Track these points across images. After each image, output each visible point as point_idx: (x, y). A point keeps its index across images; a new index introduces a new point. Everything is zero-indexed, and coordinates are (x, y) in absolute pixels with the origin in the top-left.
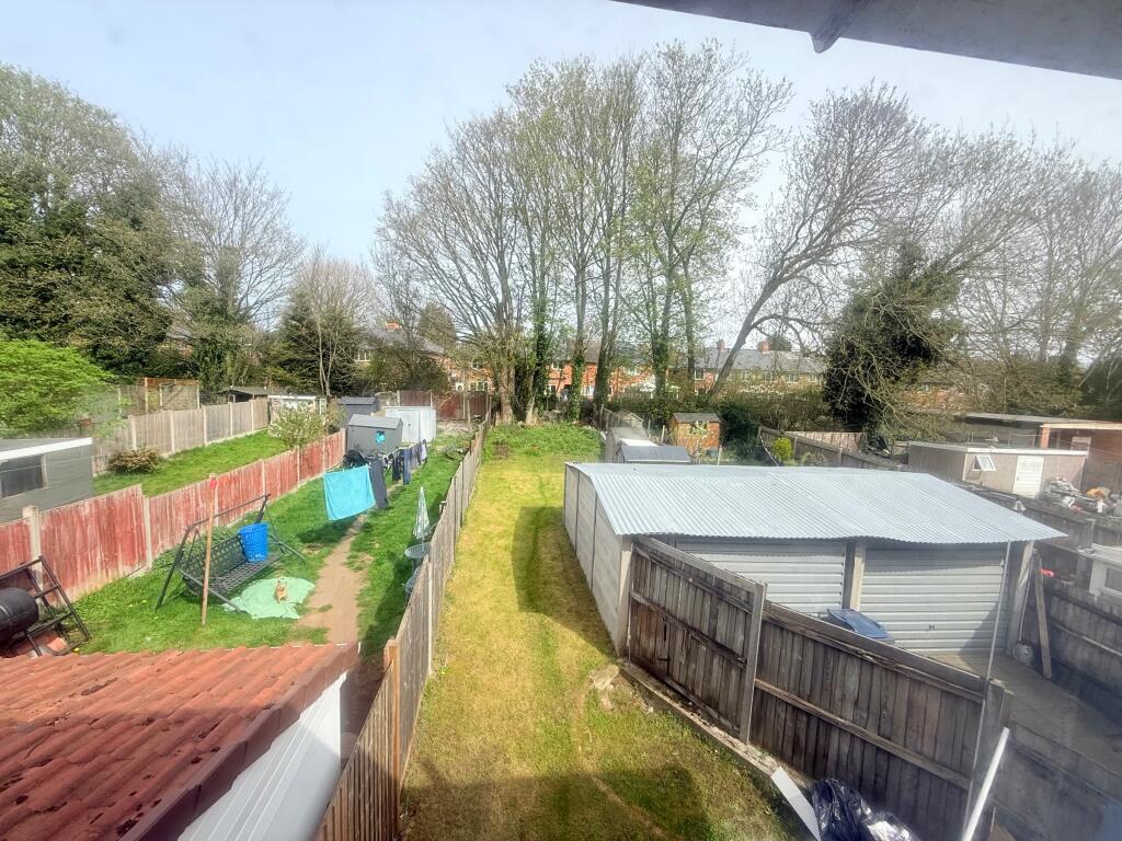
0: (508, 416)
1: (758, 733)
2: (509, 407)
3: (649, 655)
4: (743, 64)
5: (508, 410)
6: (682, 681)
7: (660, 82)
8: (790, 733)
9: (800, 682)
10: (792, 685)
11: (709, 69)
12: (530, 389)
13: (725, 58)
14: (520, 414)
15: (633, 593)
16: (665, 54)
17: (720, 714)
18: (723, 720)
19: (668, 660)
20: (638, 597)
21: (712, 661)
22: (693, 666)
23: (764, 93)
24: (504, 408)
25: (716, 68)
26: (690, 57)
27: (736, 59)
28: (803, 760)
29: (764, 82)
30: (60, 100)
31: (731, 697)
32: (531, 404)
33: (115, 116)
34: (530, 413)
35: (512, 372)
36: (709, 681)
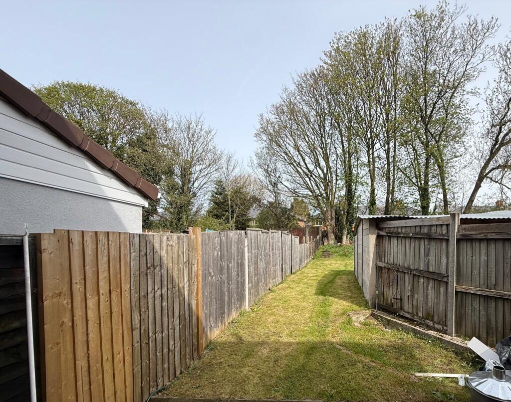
0: (332, 240)
1: (461, 326)
2: (332, 234)
3: (389, 302)
4: (463, 12)
5: (332, 236)
6: (410, 311)
7: (412, 32)
8: (483, 320)
9: (487, 277)
10: (482, 282)
11: (442, 20)
12: (345, 223)
13: (451, 11)
14: (339, 239)
15: (378, 262)
16: (414, 16)
17: (434, 323)
18: (436, 326)
19: (401, 299)
20: (381, 264)
21: (427, 287)
22: (416, 296)
23: (480, 28)
24: (329, 235)
25: (446, 18)
26: (429, 15)
27: (458, 10)
28: (495, 338)
29: (479, 22)
30: (115, 98)
31: (441, 308)
32: (345, 232)
33: (138, 104)
34: (344, 238)
35: (333, 215)
36: (427, 303)
